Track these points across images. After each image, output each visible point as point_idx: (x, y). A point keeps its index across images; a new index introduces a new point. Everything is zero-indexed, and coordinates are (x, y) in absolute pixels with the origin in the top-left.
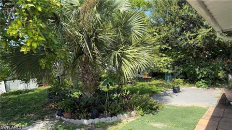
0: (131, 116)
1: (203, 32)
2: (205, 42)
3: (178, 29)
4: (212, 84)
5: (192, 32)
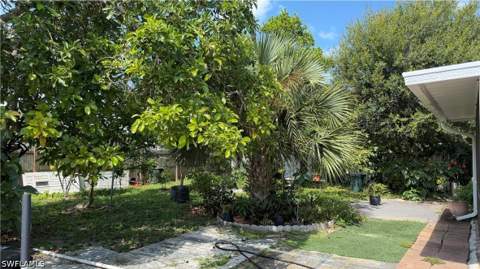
0: (328, 227)
1: (419, 118)
2: (420, 132)
4: (427, 196)
5: (402, 116)
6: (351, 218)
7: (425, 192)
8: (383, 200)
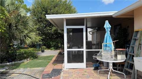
0: (27, 60)
1: (54, 28)
2: (54, 32)
3: (45, 26)
4: (56, 49)
5: (50, 28)
6: (35, 57)
7: (56, 47)
8: (45, 51)
